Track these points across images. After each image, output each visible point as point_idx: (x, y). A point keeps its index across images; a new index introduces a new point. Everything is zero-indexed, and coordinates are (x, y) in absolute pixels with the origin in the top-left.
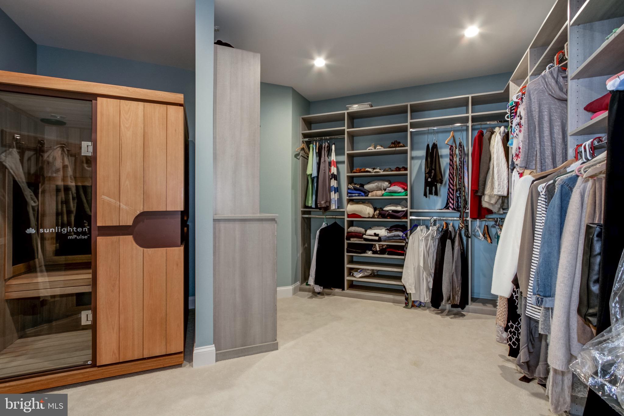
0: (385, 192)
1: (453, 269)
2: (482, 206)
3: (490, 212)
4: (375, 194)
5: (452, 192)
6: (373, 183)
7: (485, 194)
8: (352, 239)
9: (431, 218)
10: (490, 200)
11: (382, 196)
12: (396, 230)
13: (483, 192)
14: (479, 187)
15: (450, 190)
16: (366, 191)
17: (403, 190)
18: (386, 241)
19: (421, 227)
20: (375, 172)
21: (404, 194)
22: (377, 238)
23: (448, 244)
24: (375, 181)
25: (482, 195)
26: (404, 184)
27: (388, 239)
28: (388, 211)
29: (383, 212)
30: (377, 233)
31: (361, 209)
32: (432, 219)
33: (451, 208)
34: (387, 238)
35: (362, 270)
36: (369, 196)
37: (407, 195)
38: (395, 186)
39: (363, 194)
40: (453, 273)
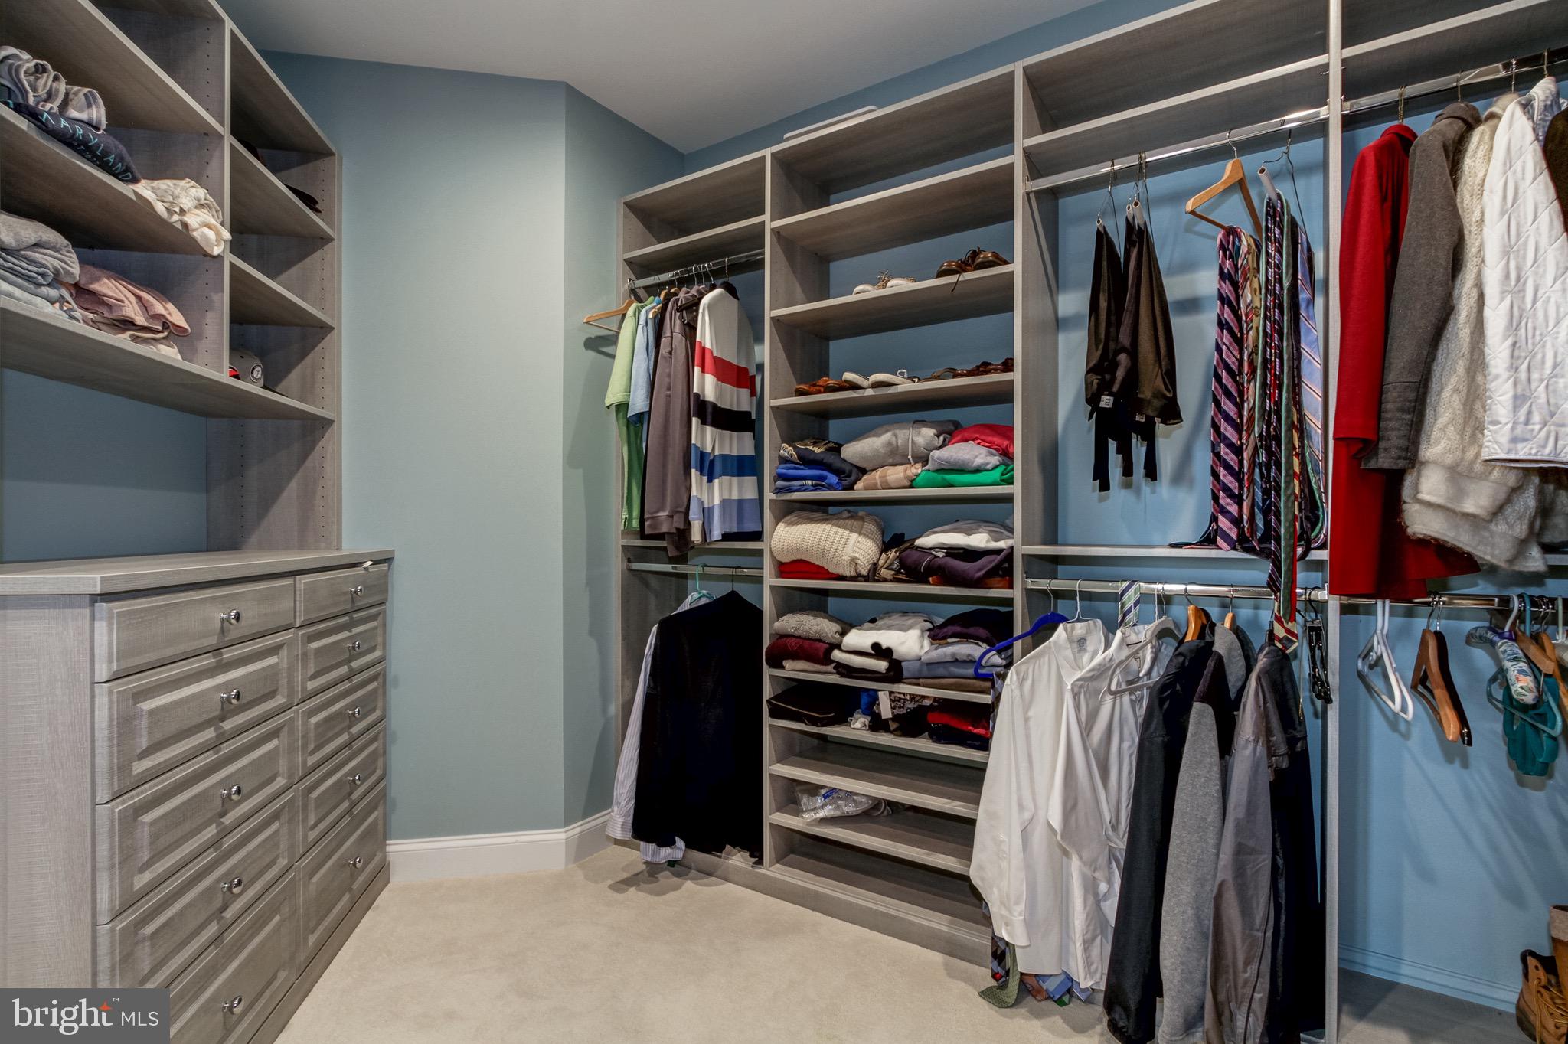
0: (927, 468)
1: (1222, 863)
2: (1402, 529)
3: (1462, 563)
4: (878, 482)
5: (1231, 458)
6: (874, 436)
7: (1422, 463)
8: (788, 664)
9: (1125, 584)
10: (1460, 493)
11: (911, 487)
12: (964, 637)
13: (1407, 449)
14: (1382, 424)
15: (1223, 450)
16: (847, 468)
17: (995, 460)
18: (921, 681)
19: (1078, 625)
20: (877, 385)
21: (996, 475)
22: (882, 665)
23: (1198, 724)
24: (885, 427)
25: (1401, 464)
26: (999, 435)
27: (929, 672)
28: (928, 550)
29: (914, 556)
30: (885, 644)
31: (822, 543)
32: (1131, 591)
33: (1226, 537)
34: (925, 668)
35: (831, 793)
36: (855, 487)
37: (1010, 481)
38: (966, 441)
39: (833, 479)
40: (1221, 885)
